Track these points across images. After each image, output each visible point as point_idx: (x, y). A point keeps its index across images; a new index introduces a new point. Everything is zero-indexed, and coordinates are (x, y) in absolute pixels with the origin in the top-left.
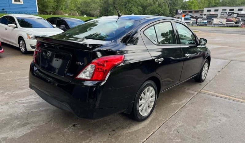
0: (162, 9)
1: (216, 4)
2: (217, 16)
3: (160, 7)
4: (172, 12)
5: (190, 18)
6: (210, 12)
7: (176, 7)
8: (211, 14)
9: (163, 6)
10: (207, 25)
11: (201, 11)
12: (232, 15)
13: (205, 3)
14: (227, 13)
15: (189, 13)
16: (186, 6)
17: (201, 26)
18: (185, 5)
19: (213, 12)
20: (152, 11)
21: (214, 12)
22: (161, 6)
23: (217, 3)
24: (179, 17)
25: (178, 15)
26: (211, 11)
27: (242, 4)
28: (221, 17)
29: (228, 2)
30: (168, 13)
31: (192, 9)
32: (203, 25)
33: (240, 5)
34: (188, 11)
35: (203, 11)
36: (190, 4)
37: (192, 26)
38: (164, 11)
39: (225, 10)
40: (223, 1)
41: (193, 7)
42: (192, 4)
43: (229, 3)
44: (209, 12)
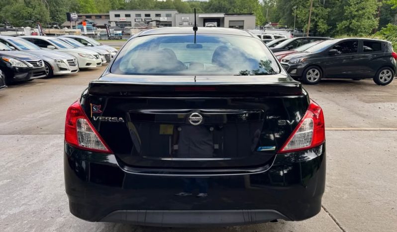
0: (35, 11)
1: (122, 6)
2: (129, 23)
3: (30, 6)
4: (56, 16)
5: (92, 27)
6: (120, 18)
7: (61, 9)
8: (121, 20)
9: (35, 6)
10: (123, 39)
11: (106, 16)
12: (151, 23)
13: (105, 3)
14: (143, 20)
15: (87, 19)
16: (77, 8)
17: (114, 39)
18: (75, 6)
19: (123, 18)
20: (15, 14)
21: (125, 18)
22: (32, 5)
23: (124, 5)
24: (74, 25)
25: (72, 22)
26: (121, 16)
27: (155, 7)
28: (136, 25)
29: (138, 4)
30: (48, 18)
31: (89, 13)
32: (116, 38)
33: (153, 9)
34: (84, 16)
35: (109, 16)
36: (84, 4)
37: (101, 39)
38: (40, 15)
39: (139, 15)
40: (131, 2)
41: (89, 9)
42: (86, 5)
43: (140, 5)
44: (118, 18)
